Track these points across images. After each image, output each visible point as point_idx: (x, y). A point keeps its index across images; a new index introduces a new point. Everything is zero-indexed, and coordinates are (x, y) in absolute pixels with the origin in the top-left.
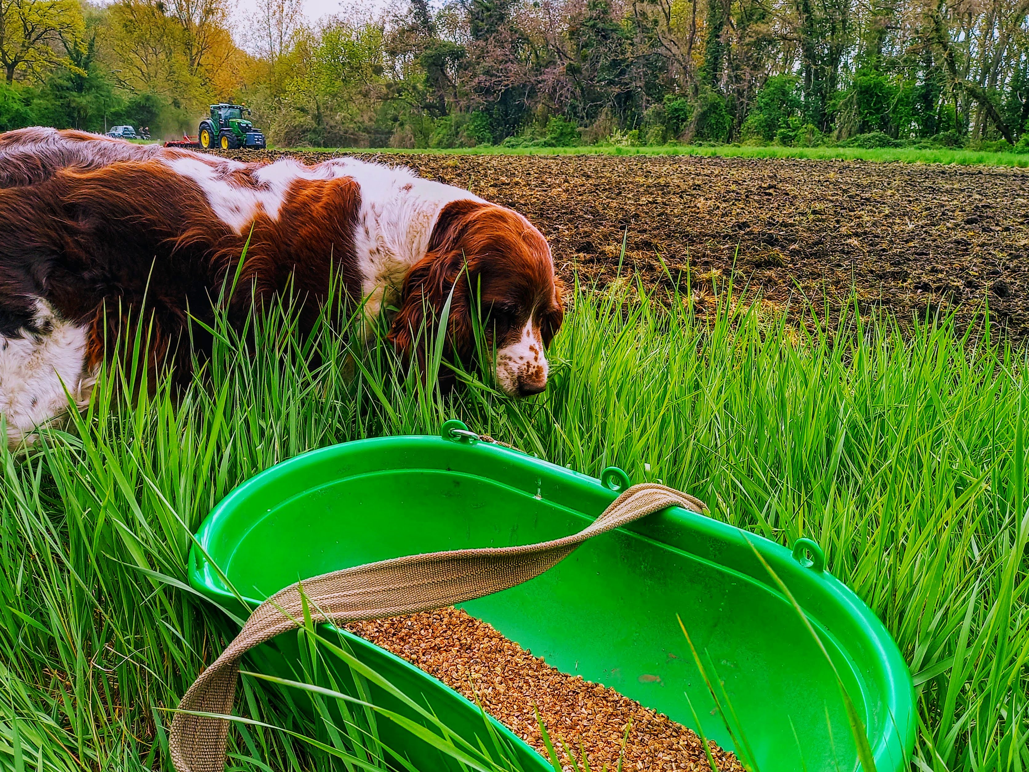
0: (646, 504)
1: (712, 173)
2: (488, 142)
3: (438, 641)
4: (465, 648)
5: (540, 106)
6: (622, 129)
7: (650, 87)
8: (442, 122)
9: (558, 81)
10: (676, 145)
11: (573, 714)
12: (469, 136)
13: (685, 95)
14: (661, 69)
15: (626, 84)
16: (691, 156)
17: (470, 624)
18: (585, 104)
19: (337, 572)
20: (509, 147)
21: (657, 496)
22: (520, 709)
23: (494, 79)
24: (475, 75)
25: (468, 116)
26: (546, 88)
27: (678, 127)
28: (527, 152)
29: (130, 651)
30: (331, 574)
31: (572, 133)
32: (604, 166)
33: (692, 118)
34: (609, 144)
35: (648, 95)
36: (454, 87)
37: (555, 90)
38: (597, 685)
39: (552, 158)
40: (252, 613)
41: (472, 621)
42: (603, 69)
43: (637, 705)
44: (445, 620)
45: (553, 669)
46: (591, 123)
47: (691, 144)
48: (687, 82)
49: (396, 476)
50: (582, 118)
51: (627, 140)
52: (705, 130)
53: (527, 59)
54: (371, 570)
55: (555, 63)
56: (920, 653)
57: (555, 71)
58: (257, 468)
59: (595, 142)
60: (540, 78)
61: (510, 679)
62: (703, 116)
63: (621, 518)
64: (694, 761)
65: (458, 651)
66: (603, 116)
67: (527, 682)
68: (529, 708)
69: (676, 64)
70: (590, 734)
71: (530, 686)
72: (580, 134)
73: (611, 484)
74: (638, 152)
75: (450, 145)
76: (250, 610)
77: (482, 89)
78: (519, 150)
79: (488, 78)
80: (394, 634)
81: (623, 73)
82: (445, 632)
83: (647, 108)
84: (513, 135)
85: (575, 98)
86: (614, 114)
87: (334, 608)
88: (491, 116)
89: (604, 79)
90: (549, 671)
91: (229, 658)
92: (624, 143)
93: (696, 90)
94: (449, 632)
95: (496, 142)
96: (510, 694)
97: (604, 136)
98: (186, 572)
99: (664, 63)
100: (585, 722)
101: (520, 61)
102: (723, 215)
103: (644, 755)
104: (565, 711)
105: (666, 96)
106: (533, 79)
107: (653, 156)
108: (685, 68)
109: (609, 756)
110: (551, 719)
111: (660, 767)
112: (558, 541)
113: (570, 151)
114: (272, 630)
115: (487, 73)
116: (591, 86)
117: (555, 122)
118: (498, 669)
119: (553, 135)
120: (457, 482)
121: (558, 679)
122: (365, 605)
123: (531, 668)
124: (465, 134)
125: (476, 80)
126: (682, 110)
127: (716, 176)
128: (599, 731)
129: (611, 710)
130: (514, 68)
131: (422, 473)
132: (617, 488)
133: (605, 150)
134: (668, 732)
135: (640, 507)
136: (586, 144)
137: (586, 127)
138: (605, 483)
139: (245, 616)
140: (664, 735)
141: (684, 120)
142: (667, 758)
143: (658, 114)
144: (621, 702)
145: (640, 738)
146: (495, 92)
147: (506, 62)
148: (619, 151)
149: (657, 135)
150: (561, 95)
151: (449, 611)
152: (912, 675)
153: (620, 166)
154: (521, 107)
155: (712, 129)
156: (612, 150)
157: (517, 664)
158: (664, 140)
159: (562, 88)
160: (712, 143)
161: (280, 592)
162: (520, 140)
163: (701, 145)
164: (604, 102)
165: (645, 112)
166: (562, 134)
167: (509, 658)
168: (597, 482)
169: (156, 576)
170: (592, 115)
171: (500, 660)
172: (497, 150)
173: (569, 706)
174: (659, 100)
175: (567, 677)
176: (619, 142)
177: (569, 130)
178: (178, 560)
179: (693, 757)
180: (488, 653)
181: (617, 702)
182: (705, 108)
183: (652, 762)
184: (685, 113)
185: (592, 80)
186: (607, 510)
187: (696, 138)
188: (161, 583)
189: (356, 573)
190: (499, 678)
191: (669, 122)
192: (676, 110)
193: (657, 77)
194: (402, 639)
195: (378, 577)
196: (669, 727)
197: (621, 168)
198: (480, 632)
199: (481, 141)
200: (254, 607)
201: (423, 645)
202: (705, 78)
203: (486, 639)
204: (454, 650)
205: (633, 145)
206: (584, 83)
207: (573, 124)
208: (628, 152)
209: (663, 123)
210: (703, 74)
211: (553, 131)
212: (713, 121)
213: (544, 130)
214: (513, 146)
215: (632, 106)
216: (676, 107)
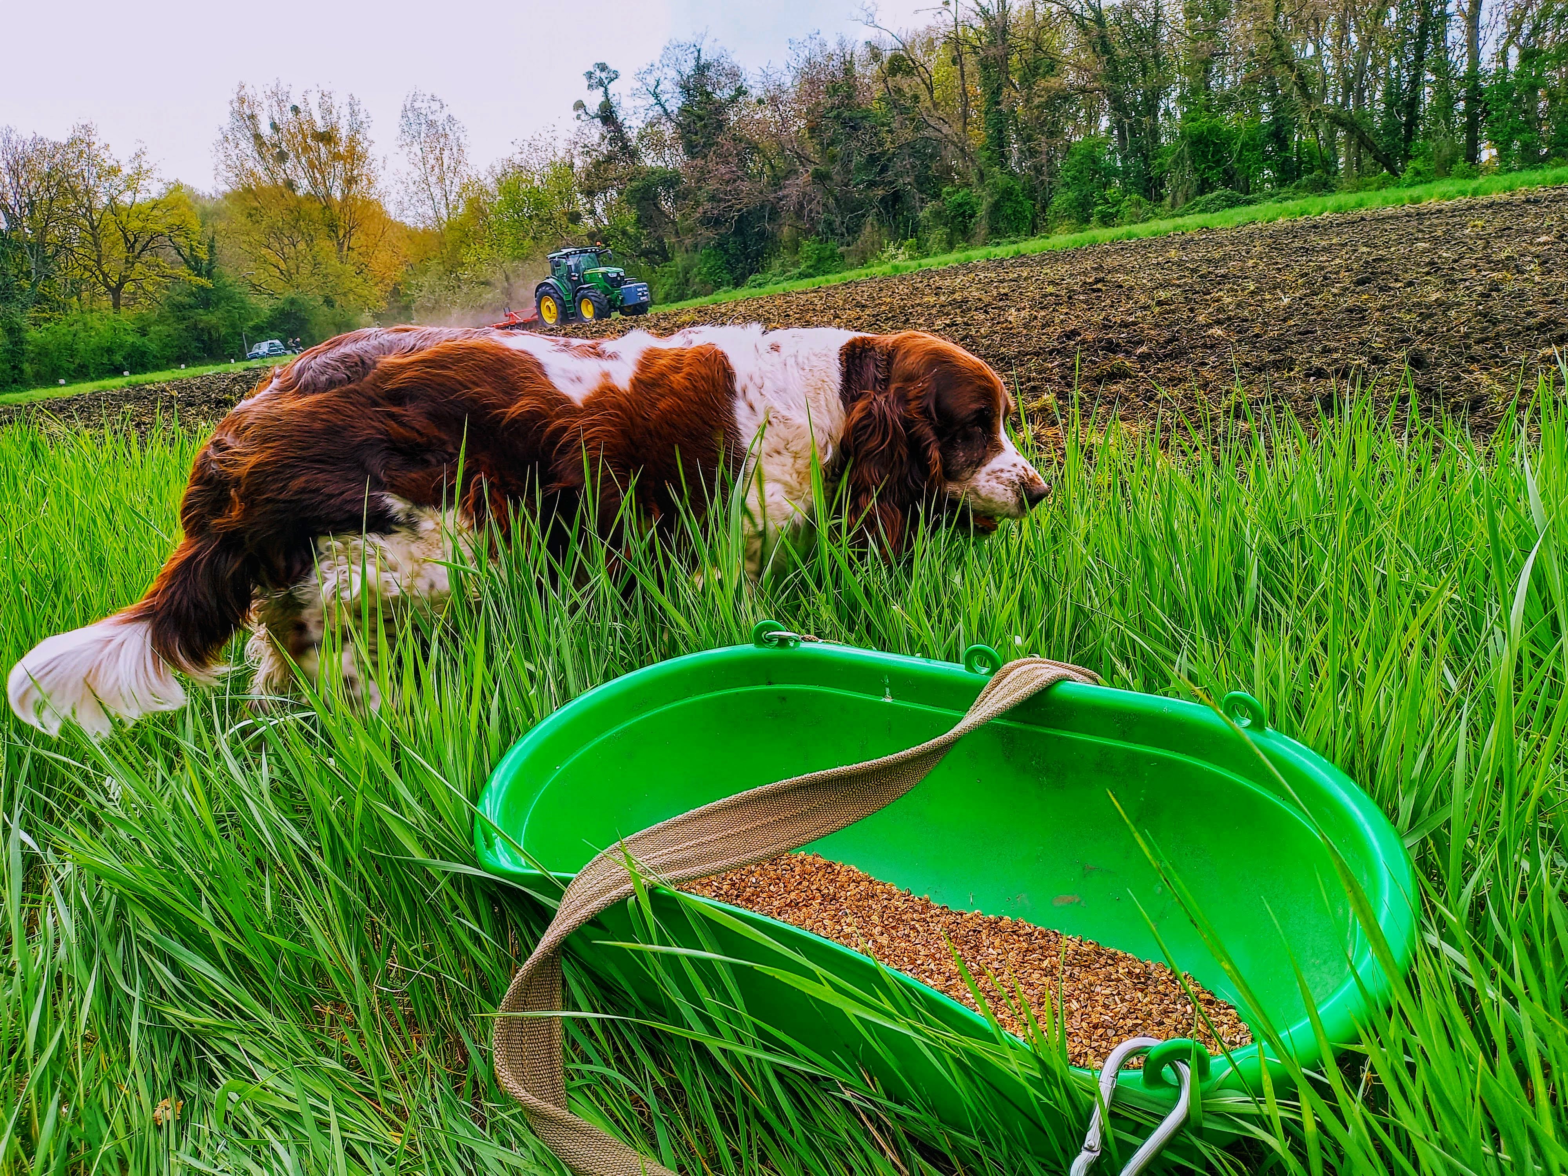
0: (1026, 684)
1: (1020, 276)
2: (728, 284)
3: (793, 895)
4: (828, 899)
5: (786, 229)
6: (896, 241)
7: (922, 182)
8: (666, 269)
9: (805, 194)
10: (966, 249)
11: (979, 958)
12: (704, 283)
13: (968, 185)
14: (932, 157)
15: (892, 183)
16: (988, 260)
17: (829, 870)
18: (843, 217)
19: (660, 824)
20: (755, 287)
21: (1038, 672)
22: (912, 961)
23: (723, 205)
24: (698, 204)
25: (697, 257)
26: (790, 205)
27: (966, 227)
28: (779, 289)
29: (420, 964)
30: (654, 827)
31: (832, 256)
32: (881, 290)
33: (982, 211)
34: (881, 263)
35: (921, 192)
36: (673, 222)
37: (802, 206)
38: (1001, 919)
39: (812, 292)
40: (566, 890)
41: (830, 866)
42: (859, 170)
43: (1056, 934)
44: (797, 869)
45: (943, 908)
46: (855, 240)
47: (986, 244)
48: (968, 167)
49: (705, 702)
50: (842, 235)
51: (903, 253)
52: (1001, 224)
53: (761, 173)
54: (702, 816)
55: (796, 172)
56: (1406, 806)
57: (797, 182)
58: (534, 718)
59: (863, 262)
60: (781, 194)
61: (893, 928)
62: (996, 208)
63: (1000, 705)
64: (1142, 990)
65: (821, 904)
66: (869, 228)
67: (913, 928)
68: (923, 958)
69: (951, 148)
70: (1005, 977)
71: (918, 932)
72: (842, 256)
73: (977, 667)
74: (920, 266)
75: (681, 298)
76: (562, 887)
77: (709, 221)
78: (769, 289)
79: (715, 204)
80: (737, 896)
81: (884, 169)
82: (800, 883)
83: (922, 208)
84: (758, 271)
85: (829, 212)
86: (881, 222)
87: (667, 867)
88: (726, 251)
89: (862, 181)
90: (938, 911)
91: (549, 947)
92: (901, 257)
93: (982, 176)
94: (805, 883)
95: (738, 283)
96: (896, 944)
97: (873, 254)
98: (475, 855)
99: (934, 148)
100: (996, 964)
101: (751, 177)
102: (1043, 326)
103: (1077, 992)
104: (968, 955)
105: (944, 190)
106: (771, 197)
107: (940, 267)
108: (962, 150)
109: (1034, 999)
110: (953, 967)
111: (1101, 1003)
112: (925, 745)
113: (834, 279)
114: (595, 905)
115: (712, 198)
116: (847, 193)
117: (808, 246)
118: (875, 918)
119: (809, 263)
120: (783, 697)
121: (952, 918)
122: (701, 859)
123: (915, 911)
124: (697, 280)
125: (701, 210)
126: (968, 203)
127: (1025, 279)
128: (1015, 972)
129: (1025, 945)
130: (745, 186)
131: (737, 693)
132: (985, 670)
133: (877, 270)
134: (1102, 961)
135: (1020, 688)
136: (852, 267)
137: (848, 245)
138: (970, 667)
139: (558, 895)
140: (1097, 965)
141: (971, 216)
142: (1108, 992)
143: (937, 214)
144: (1036, 934)
145: (1068, 973)
146: (726, 221)
147: (735, 181)
148: (896, 268)
149: (940, 241)
150: (811, 211)
151: (800, 858)
152: (1402, 836)
153: (901, 287)
154: (762, 235)
155: (1010, 221)
156: (887, 268)
157: (896, 909)
158: (950, 246)
159: (810, 202)
160: (1012, 238)
161: (595, 859)
162: (769, 276)
163: (998, 244)
164: (867, 211)
165: (921, 215)
166: (819, 260)
167: (885, 903)
168: (958, 669)
169: (436, 866)
170: (854, 230)
171: (874, 906)
172: (741, 293)
173: (972, 948)
174: (937, 196)
175: (961, 915)
176: (894, 257)
177: (828, 253)
178: (462, 842)
179: (1139, 986)
180: (859, 900)
181: (1031, 934)
182: (996, 197)
183: (1089, 998)
184: (972, 207)
185: (846, 185)
186: (979, 699)
187: (991, 236)
188: (445, 873)
189: (683, 822)
190: (879, 929)
191: (952, 222)
192: (960, 205)
193: (928, 167)
194: (748, 900)
195: (713, 822)
196: (1102, 955)
197: (902, 289)
198: (842, 878)
199: (718, 286)
200: (566, 882)
201: (776, 903)
202: (989, 158)
203: (853, 885)
204: (816, 904)
205: (912, 258)
206: (837, 191)
207: (832, 244)
208: (907, 268)
209: (946, 225)
210: (988, 153)
211: (808, 258)
212: (1009, 212)
213: (796, 258)
214: (760, 285)
215: (903, 210)
216: (960, 201)
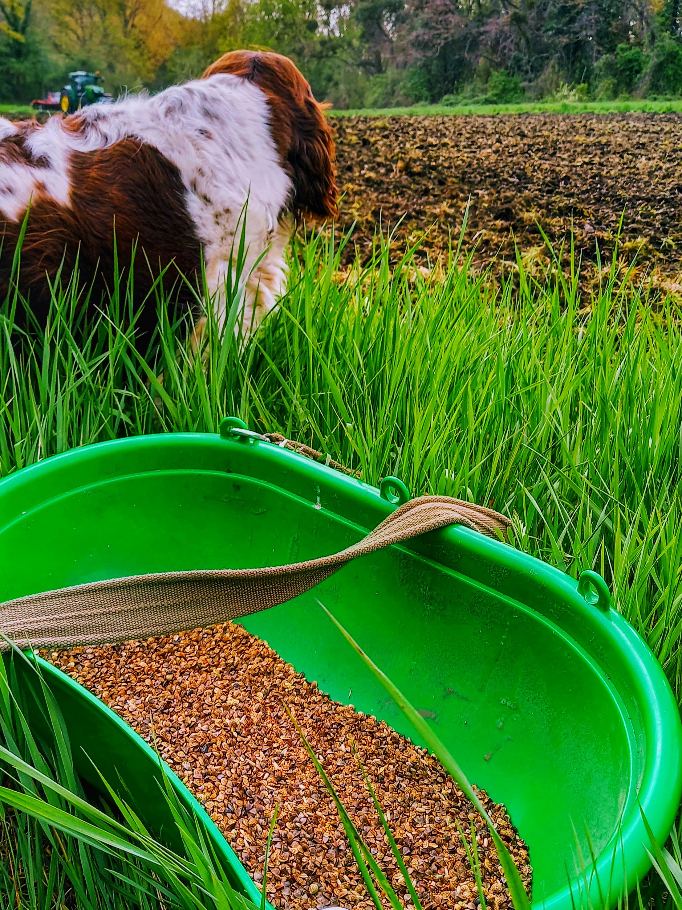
1: (662, 129)
2: (426, 99)
5: (481, 60)
6: (569, 83)
7: (602, 36)
8: (378, 80)
9: (502, 31)
10: (628, 99)
12: (407, 96)
13: (640, 44)
14: (614, 16)
15: (576, 33)
16: (644, 112)
18: (530, 56)
20: (447, 105)
23: (434, 32)
24: (412, 28)
25: (405, 73)
26: (488, 40)
27: (631, 80)
28: (466, 110)
31: (515, 89)
32: (545, 124)
33: (647, 69)
34: (554, 100)
35: (600, 44)
36: (391, 41)
37: (498, 43)
39: (490, 117)
42: (551, 18)
46: (536, 77)
47: (644, 97)
48: (643, 29)
50: (527, 72)
51: (574, 95)
52: (661, 83)
53: (469, 9)
55: (499, 12)
57: (498, 21)
59: (540, 97)
60: (482, 29)
62: (660, 68)
66: (550, 70)
69: (632, 10)
72: (523, 90)
74: (586, 108)
75: (386, 105)
77: (419, 44)
78: (459, 109)
79: (427, 31)
81: (572, 20)
83: (597, 59)
84: (452, 93)
85: (520, 51)
86: (561, 66)
88: (429, 71)
89: (552, 29)
92: (571, 98)
93: (653, 38)
95: (434, 100)
97: (550, 93)
99: (618, 8)
101: (461, 12)
105: (620, 46)
106: (474, 31)
107: (602, 112)
108: (641, 14)
113: (512, 109)
115: (426, 25)
116: (537, 36)
117: (497, 76)
119: (495, 92)
124: (402, 92)
125: (414, 34)
126: (637, 60)
127: (666, 133)
130: (454, 19)
133: (550, 106)
136: (530, 100)
137: (530, 81)
141: (638, 72)
143: (609, 66)
146: (434, 46)
147: (446, 13)
148: (565, 107)
149: (607, 89)
150: (504, 47)
153: (562, 124)
154: (461, 62)
155: (669, 81)
156: (557, 106)
158: (615, 94)
159: (505, 40)
160: (668, 96)
162: (460, 97)
163: (655, 99)
164: (551, 54)
165: (595, 64)
166: (504, 90)
170: (537, 69)
172: (434, 109)
174: (612, 50)
176: (566, 97)
177: (512, 86)
182: (662, 58)
184: (639, 65)
185: (538, 30)
187: (650, 92)
191: (621, 74)
192: (630, 61)
193: (609, 24)
197: (563, 126)
199: (418, 99)
202: (663, 24)
205: (580, 100)
206: (529, 34)
207: (517, 78)
208: (575, 108)
209: (614, 76)
210: (662, 20)
211: (495, 87)
212: (670, 72)
213: (486, 86)
214: (451, 104)
215: (582, 58)
216: (630, 57)
